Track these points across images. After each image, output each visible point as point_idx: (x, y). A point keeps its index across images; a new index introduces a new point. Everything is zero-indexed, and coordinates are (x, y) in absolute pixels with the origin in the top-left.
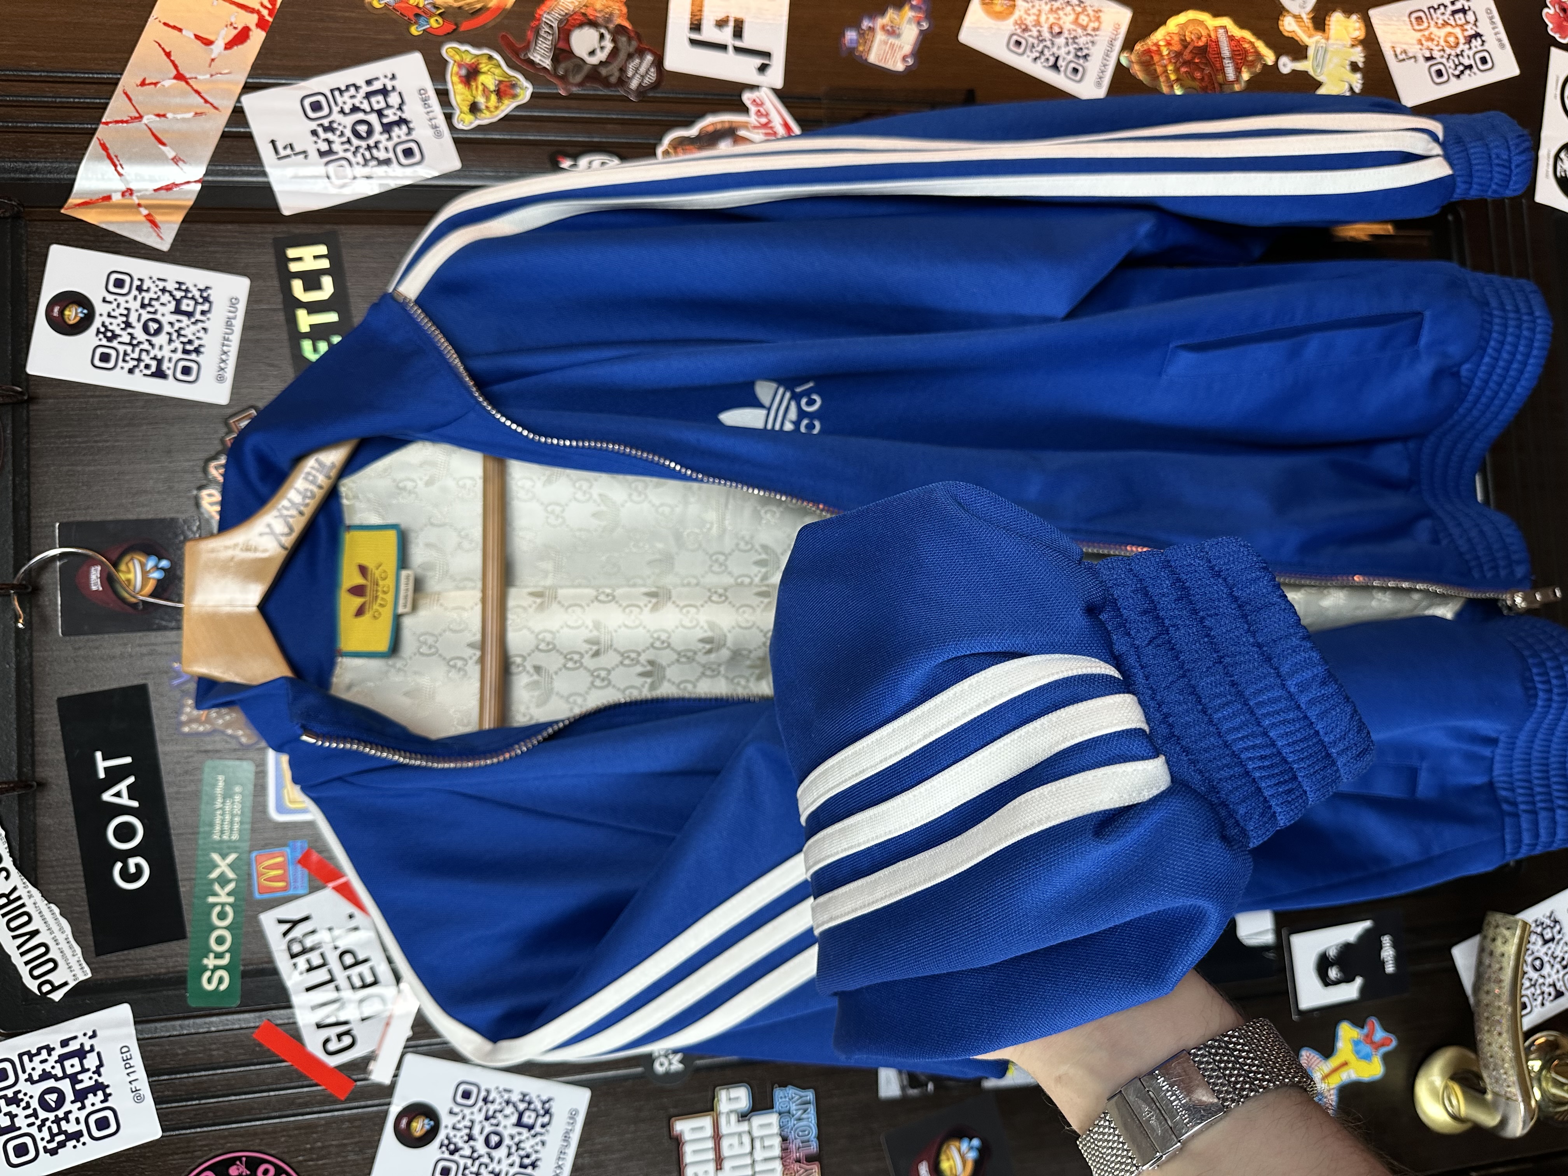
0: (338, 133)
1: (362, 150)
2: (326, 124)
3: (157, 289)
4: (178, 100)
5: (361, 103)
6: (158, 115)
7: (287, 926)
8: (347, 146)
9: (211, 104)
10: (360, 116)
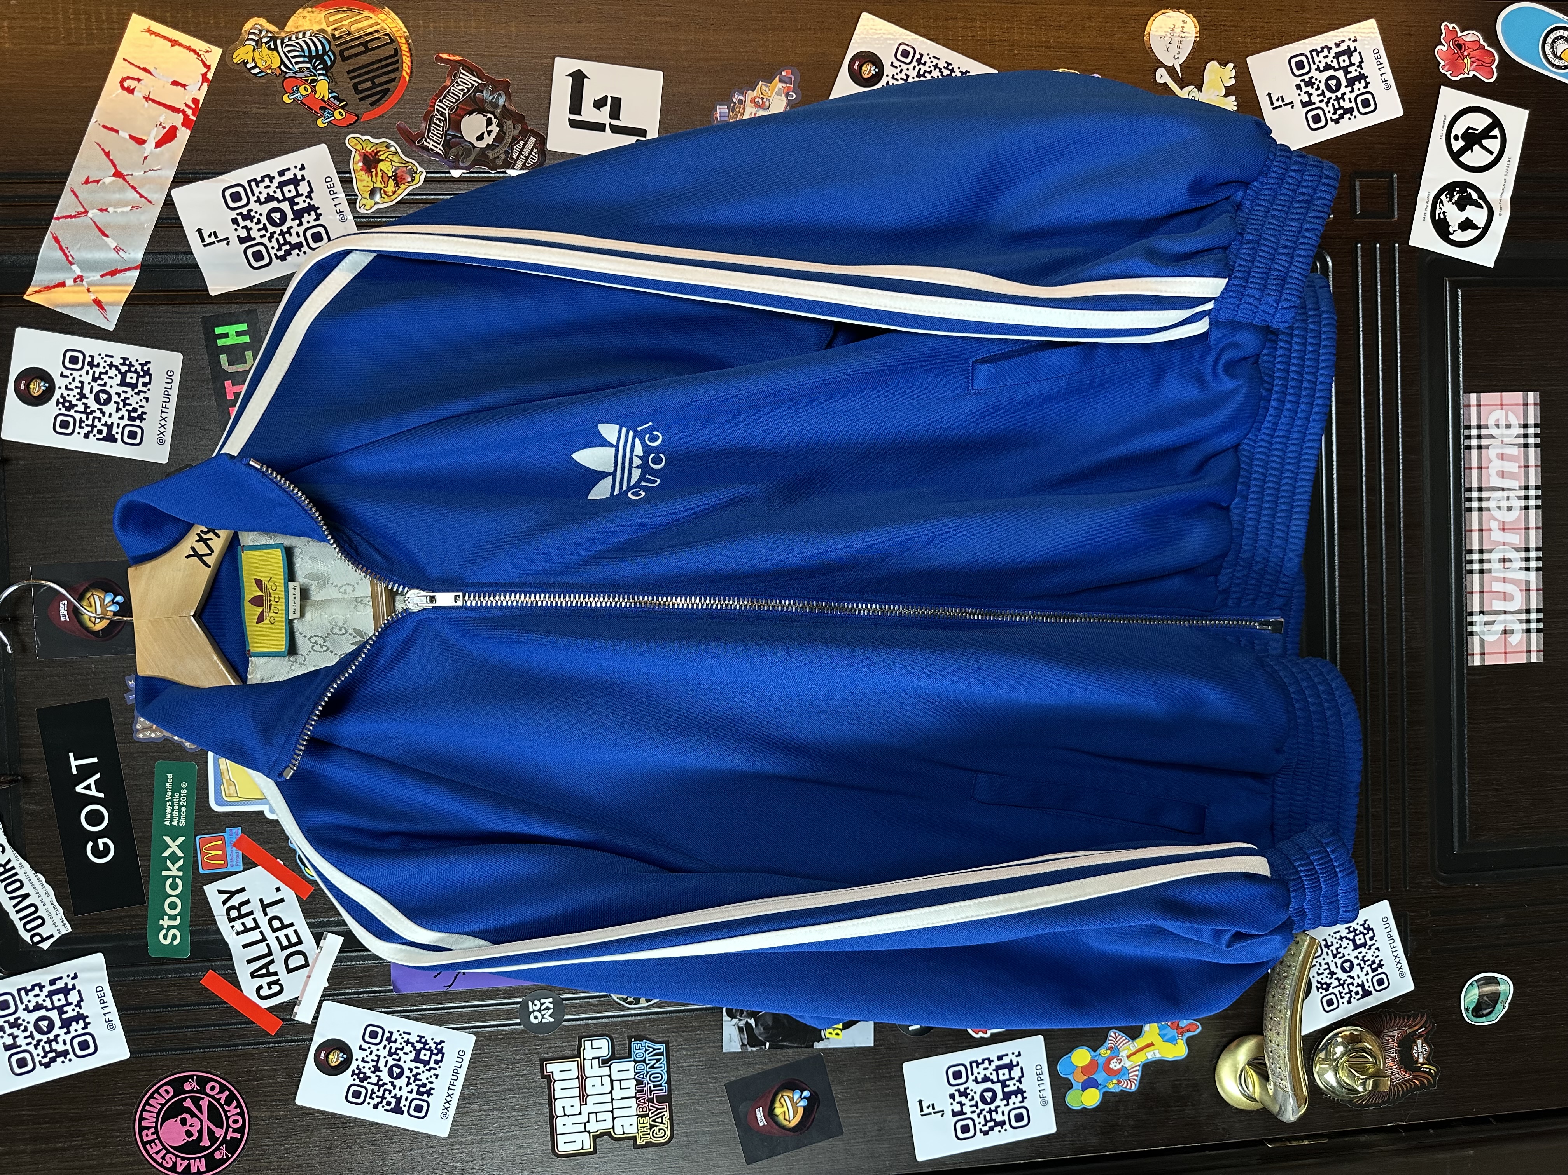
0: (255, 220)
1: (276, 236)
2: (245, 213)
3: (105, 365)
4: (117, 196)
5: (275, 192)
6: (101, 210)
7: (226, 896)
8: (263, 232)
9: (146, 198)
10: (274, 204)
